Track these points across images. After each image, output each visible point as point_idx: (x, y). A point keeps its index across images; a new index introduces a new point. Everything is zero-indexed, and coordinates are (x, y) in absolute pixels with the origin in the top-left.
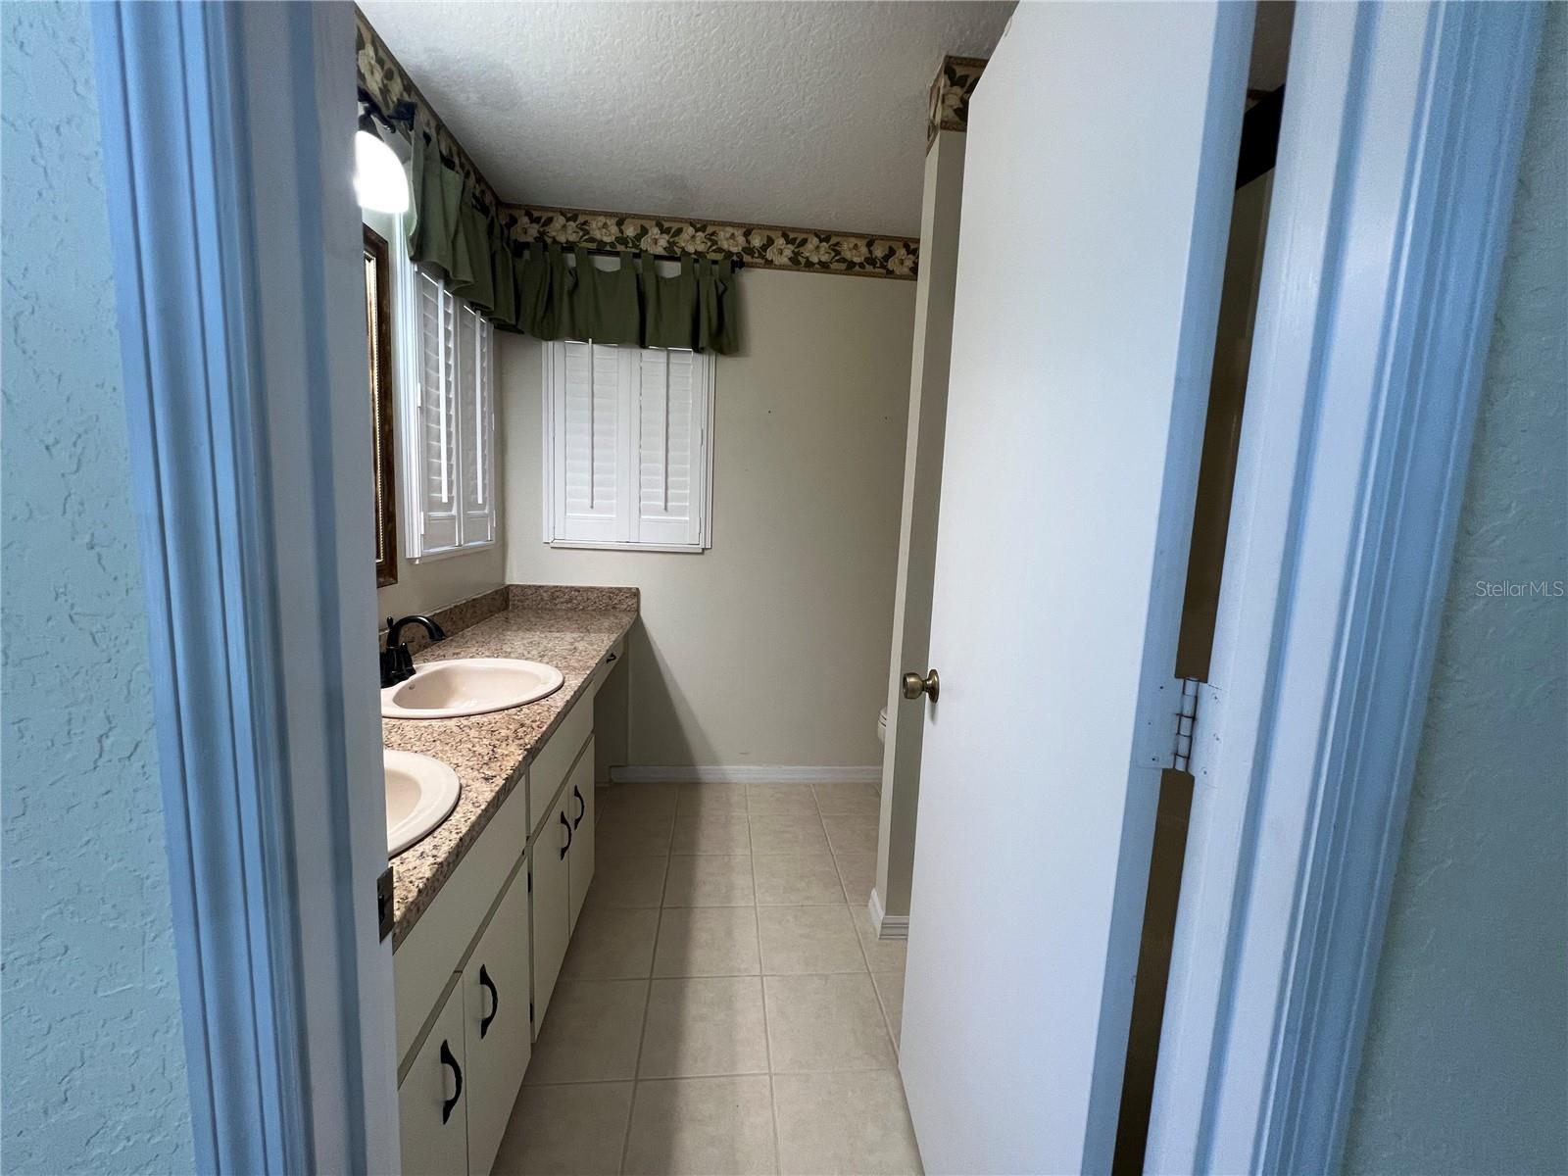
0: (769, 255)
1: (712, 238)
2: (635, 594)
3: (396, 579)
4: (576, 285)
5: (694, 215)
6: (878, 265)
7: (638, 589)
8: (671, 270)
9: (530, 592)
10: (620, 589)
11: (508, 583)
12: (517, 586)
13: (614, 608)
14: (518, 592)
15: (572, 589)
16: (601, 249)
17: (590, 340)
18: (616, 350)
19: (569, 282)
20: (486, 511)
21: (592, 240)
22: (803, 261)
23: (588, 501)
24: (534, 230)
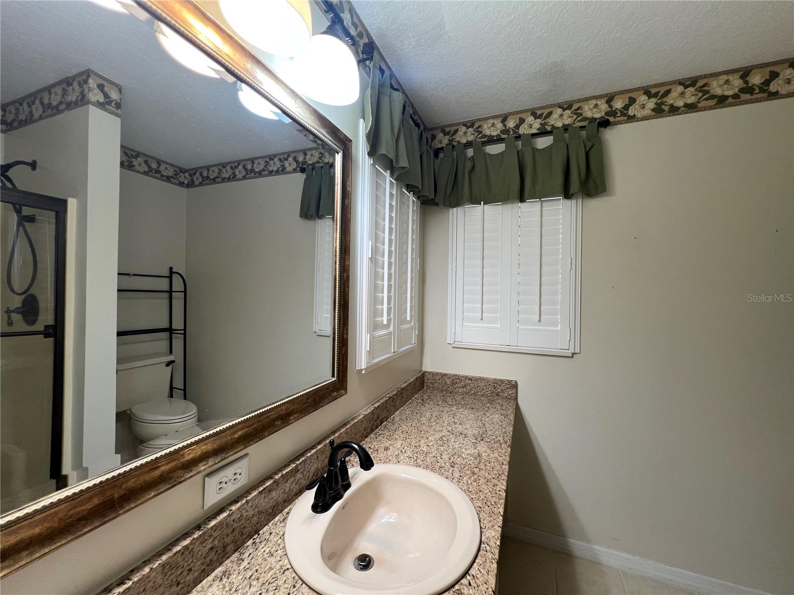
0: (631, 112)
1: (578, 113)
2: (514, 386)
4: (473, 167)
6: (757, 91)
7: (516, 382)
8: (543, 143)
9: (437, 378)
10: (502, 381)
11: (424, 369)
12: (430, 373)
13: (497, 395)
14: (430, 376)
15: (466, 377)
16: (492, 140)
17: (482, 202)
18: (501, 207)
19: (469, 165)
20: (412, 324)
21: (485, 136)
22: (666, 108)
23: (479, 315)
24: (445, 140)
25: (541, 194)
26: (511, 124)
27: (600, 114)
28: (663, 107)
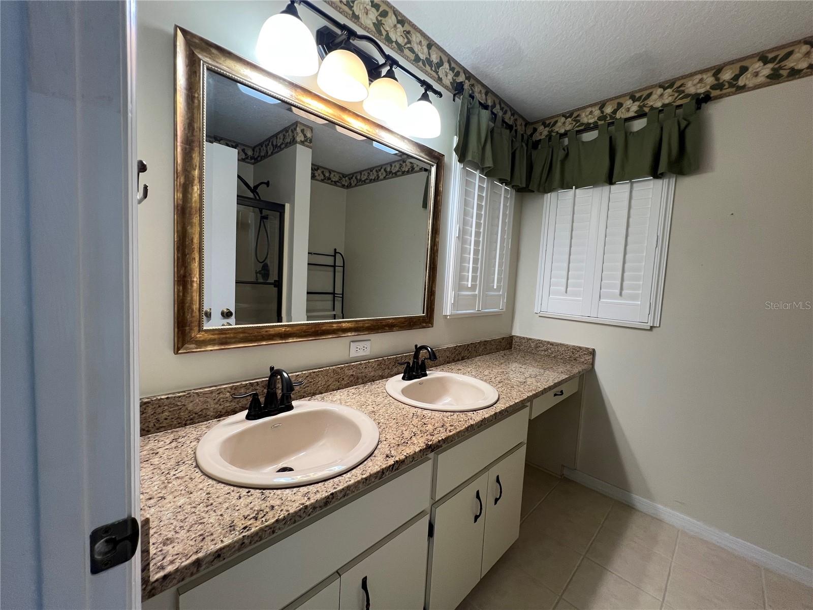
0: (741, 82)
1: (679, 91)
2: (593, 353)
3: (432, 324)
4: (567, 155)
5: (662, 79)
7: (594, 350)
8: (639, 125)
9: (524, 341)
10: (580, 348)
11: (513, 334)
12: (517, 337)
13: (575, 359)
14: (517, 340)
15: (548, 342)
16: (588, 128)
17: (574, 187)
18: (591, 190)
19: (562, 154)
20: (501, 293)
21: (582, 124)
22: (784, 73)
23: (564, 289)
25: (630, 176)
26: (608, 110)
27: (704, 89)
28: (781, 72)
